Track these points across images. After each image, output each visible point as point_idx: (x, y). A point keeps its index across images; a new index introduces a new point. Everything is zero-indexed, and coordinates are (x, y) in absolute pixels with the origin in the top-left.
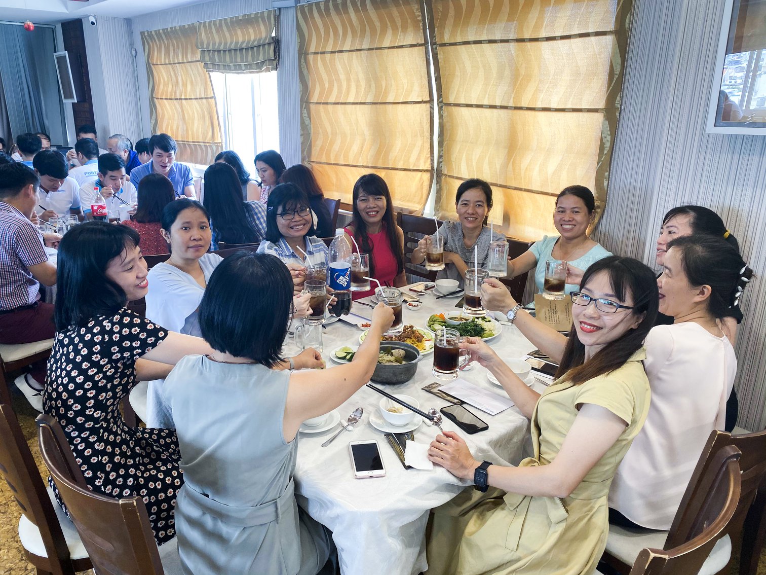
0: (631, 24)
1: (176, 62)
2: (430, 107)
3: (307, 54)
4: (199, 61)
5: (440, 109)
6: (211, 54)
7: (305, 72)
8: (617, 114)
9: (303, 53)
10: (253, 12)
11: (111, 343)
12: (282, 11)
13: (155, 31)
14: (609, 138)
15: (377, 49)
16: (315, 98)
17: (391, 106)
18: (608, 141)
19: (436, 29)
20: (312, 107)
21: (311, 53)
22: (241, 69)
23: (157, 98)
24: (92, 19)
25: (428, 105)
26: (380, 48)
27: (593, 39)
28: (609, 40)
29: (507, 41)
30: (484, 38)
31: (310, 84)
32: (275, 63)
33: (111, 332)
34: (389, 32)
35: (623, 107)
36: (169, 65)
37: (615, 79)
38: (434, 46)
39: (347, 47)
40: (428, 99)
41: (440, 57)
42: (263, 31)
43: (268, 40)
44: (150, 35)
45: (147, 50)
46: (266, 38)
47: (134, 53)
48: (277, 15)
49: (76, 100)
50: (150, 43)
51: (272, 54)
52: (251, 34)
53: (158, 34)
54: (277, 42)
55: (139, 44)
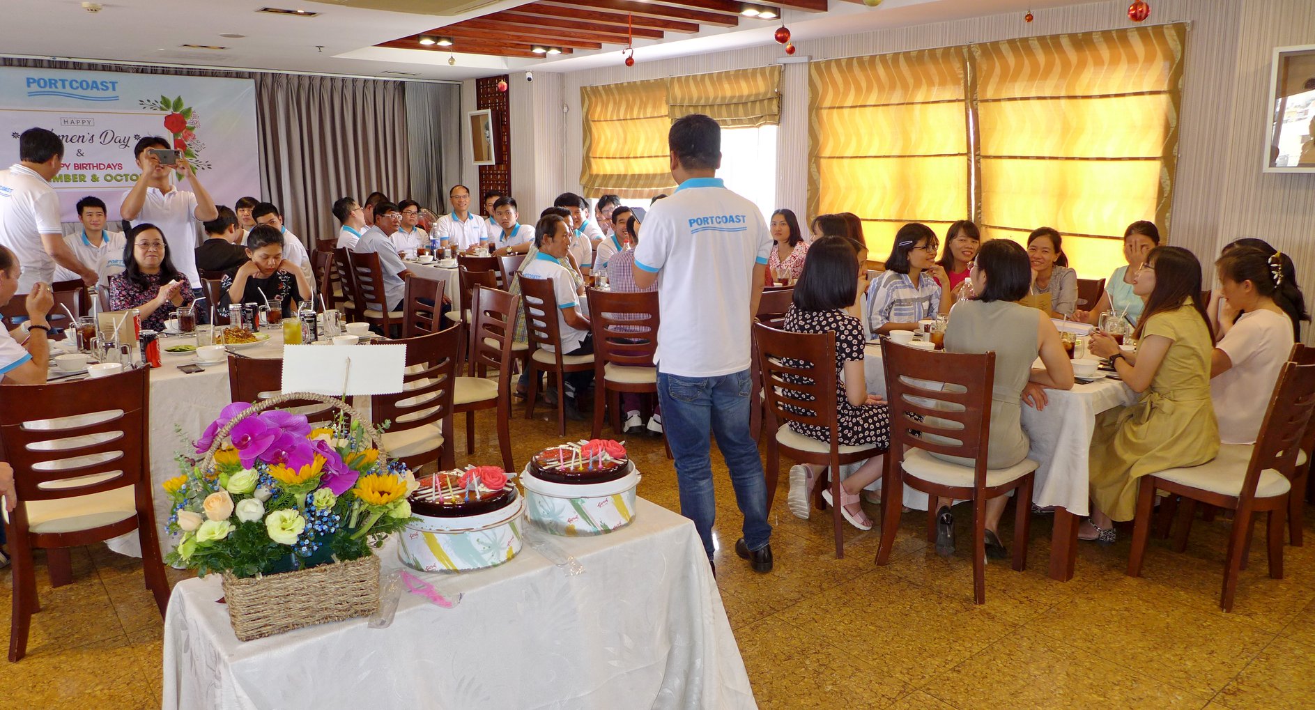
0: (1184, 85)
1: (629, 118)
2: (968, 159)
3: (819, 108)
4: (666, 116)
5: (977, 162)
6: (684, 109)
7: (816, 126)
8: (1175, 161)
9: (814, 108)
10: (750, 67)
12: (788, 67)
13: (604, 86)
14: (1168, 182)
15: (908, 104)
16: (827, 152)
17: (921, 159)
18: (1167, 185)
19: (978, 86)
20: (823, 161)
21: (825, 108)
22: (727, 125)
23: (594, 158)
24: (529, 75)
25: (965, 158)
26: (913, 103)
27: (1148, 97)
28: (1164, 98)
29: (1058, 98)
30: (1033, 94)
31: (821, 139)
32: (777, 118)
34: (924, 87)
35: (1179, 156)
36: (617, 123)
37: (1171, 131)
38: (974, 103)
39: (872, 101)
40: (965, 151)
41: (980, 112)
42: (761, 86)
43: (769, 96)
44: (595, 90)
45: (586, 105)
46: (766, 93)
47: (565, 109)
48: (782, 71)
49: (493, 162)
50: (593, 99)
51: (775, 109)
52: (745, 89)
53: (607, 89)
54: (780, 97)
55: (574, 98)
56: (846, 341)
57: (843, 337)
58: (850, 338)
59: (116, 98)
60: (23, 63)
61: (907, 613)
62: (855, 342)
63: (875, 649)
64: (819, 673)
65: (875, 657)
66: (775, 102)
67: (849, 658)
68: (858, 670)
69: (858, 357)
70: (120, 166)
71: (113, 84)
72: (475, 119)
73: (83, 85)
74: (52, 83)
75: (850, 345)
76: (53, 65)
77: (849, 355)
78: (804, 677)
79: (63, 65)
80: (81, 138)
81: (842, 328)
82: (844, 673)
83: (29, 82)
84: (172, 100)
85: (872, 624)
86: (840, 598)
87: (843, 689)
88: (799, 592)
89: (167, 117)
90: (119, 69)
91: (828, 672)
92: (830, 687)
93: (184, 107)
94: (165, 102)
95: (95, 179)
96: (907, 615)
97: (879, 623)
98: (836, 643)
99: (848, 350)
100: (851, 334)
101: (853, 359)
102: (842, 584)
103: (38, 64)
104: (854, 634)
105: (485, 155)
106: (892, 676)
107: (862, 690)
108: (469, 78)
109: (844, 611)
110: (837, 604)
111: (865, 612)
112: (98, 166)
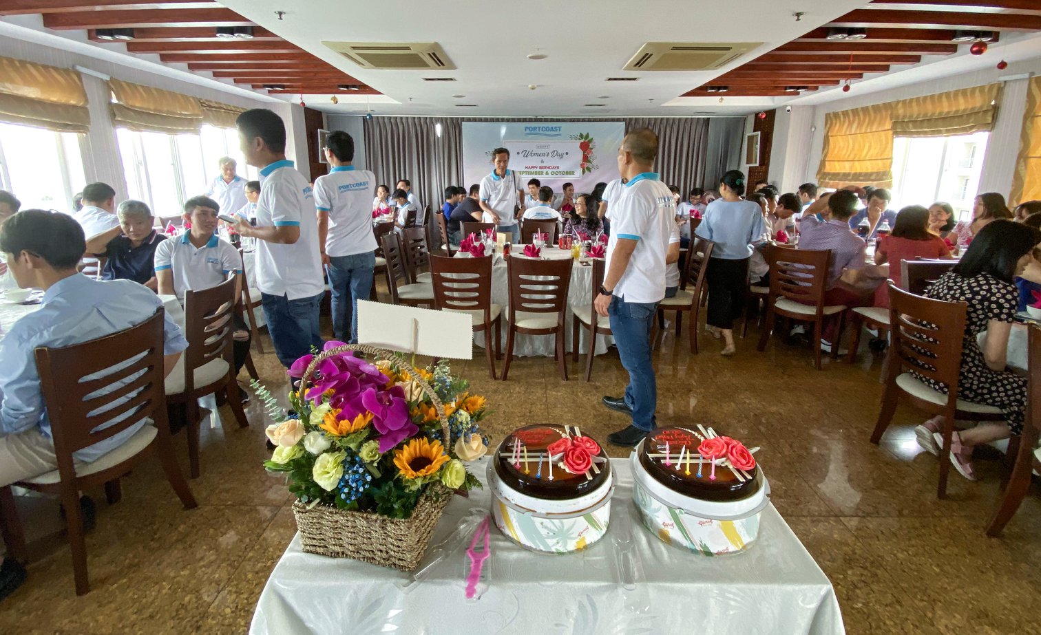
1: (858, 133)
4: (888, 130)
7: (1029, 131)
9: (1030, 116)
10: (970, 86)
11: (988, 299)
13: (842, 112)
23: (828, 161)
24: (789, 108)
31: (1033, 141)
33: (994, 294)
36: (849, 136)
42: (978, 102)
43: (985, 109)
44: (836, 115)
45: (828, 126)
46: (981, 107)
47: (813, 129)
48: (1000, 89)
49: (757, 165)
50: (834, 121)
51: (989, 119)
52: (962, 105)
53: (845, 113)
54: (996, 109)
55: (820, 122)
56: (997, 302)
57: (994, 299)
58: (1002, 301)
59: (560, 135)
60: (525, 120)
61: (984, 570)
62: (1007, 305)
63: (928, 591)
64: (856, 587)
65: (925, 598)
66: (990, 114)
67: (895, 587)
68: (898, 602)
69: (1006, 319)
70: (558, 167)
71: (560, 127)
72: (751, 139)
73: (547, 129)
74: (535, 129)
75: (1000, 306)
76: (537, 120)
77: (996, 315)
78: (839, 584)
79: (540, 120)
80: (544, 154)
81: (994, 290)
82: (881, 598)
83: (526, 128)
84: (584, 134)
85: (938, 566)
86: (916, 529)
87: (873, 613)
88: (875, 507)
89: (582, 144)
90: (564, 120)
91: (865, 590)
92: (860, 605)
93: (590, 138)
94: (581, 136)
95: (547, 173)
96: (982, 572)
97: (947, 568)
98: (889, 568)
99: (996, 311)
100: (1003, 296)
101: (1000, 320)
102: (925, 517)
103: (530, 120)
104: (914, 567)
105: (754, 160)
106: (933, 625)
107: (892, 623)
108: (750, 113)
109: (913, 542)
110: (909, 532)
111: (936, 552)
112: (549, 168)
